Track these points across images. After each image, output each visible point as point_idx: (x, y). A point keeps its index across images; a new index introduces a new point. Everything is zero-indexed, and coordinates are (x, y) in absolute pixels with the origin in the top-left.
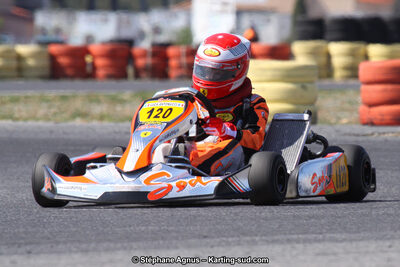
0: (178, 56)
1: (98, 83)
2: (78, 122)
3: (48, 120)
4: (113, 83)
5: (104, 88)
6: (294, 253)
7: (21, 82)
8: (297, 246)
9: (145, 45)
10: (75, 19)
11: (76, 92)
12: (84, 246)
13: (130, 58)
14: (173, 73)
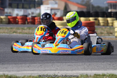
0: (37, 19)
1: (19, 25)
2: (15, 34)
3: (8, 33)
4: (23, 25)
5: (20, 26)
6: (63, 65)
7: (2, 24)
8: (64, 63)
9: (30, 16)
10: (14, 10)
11: (14, 27)
12: (15, 63)
13: (26, 19)
14: (36, 23)
